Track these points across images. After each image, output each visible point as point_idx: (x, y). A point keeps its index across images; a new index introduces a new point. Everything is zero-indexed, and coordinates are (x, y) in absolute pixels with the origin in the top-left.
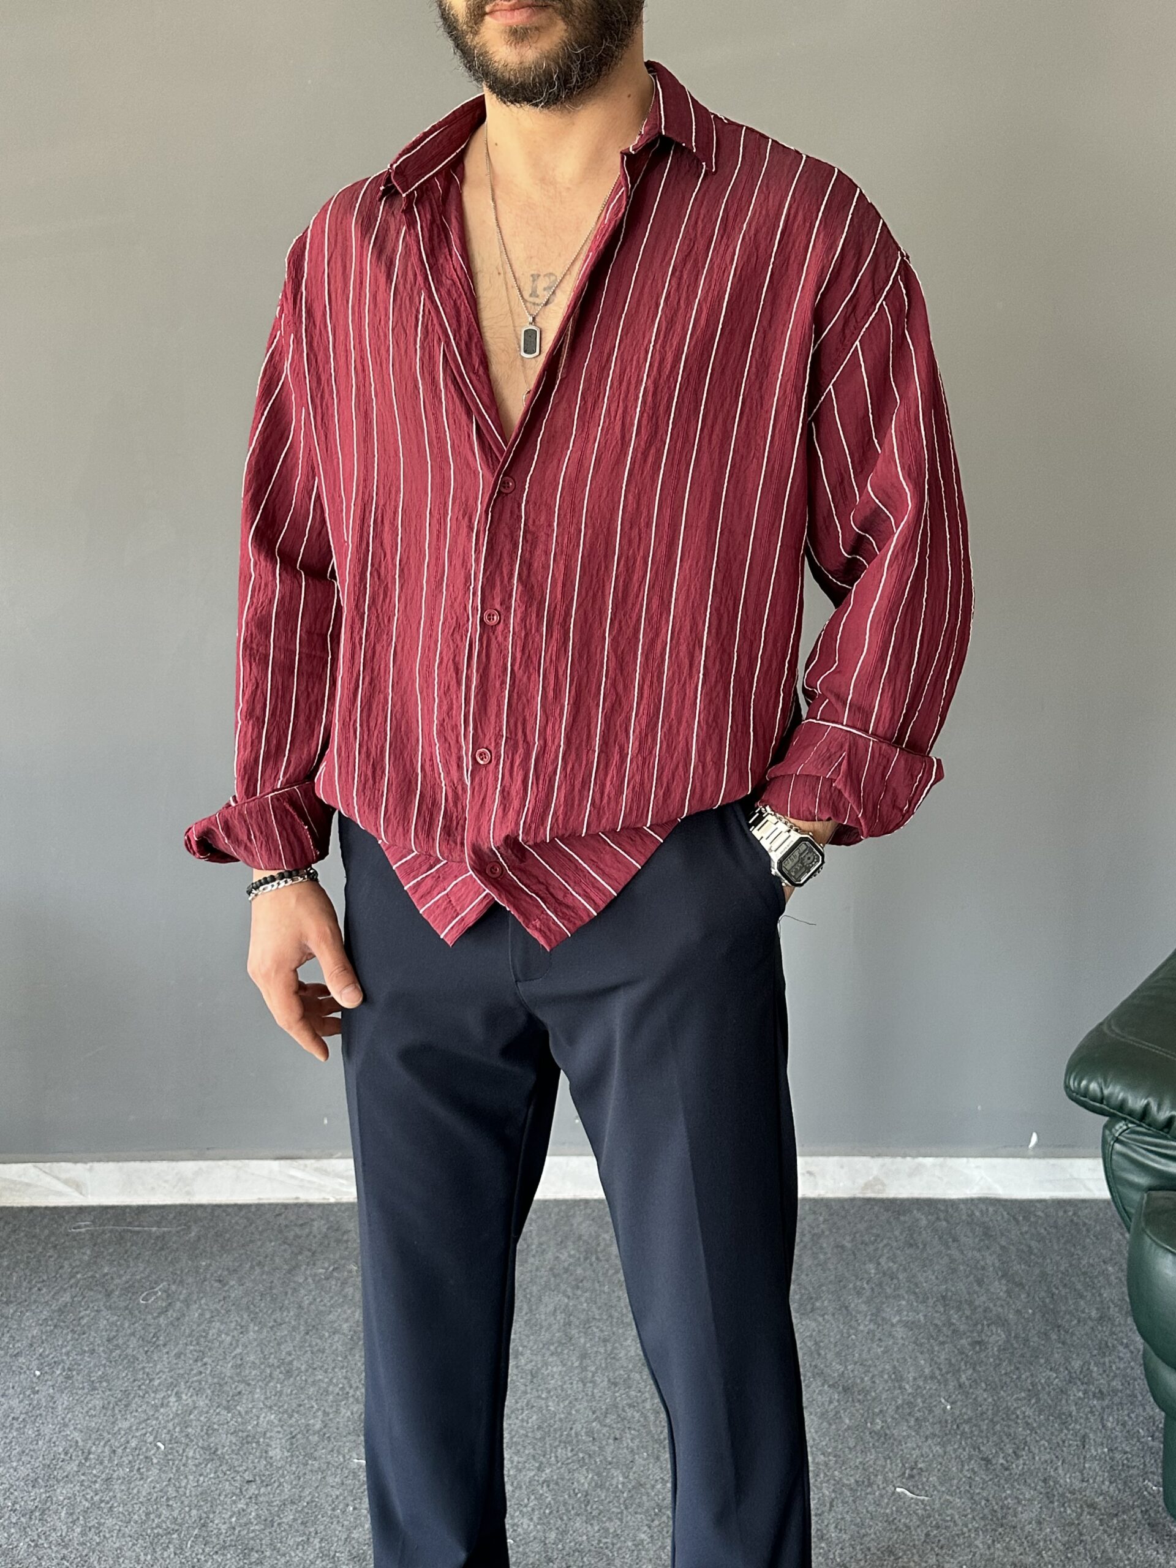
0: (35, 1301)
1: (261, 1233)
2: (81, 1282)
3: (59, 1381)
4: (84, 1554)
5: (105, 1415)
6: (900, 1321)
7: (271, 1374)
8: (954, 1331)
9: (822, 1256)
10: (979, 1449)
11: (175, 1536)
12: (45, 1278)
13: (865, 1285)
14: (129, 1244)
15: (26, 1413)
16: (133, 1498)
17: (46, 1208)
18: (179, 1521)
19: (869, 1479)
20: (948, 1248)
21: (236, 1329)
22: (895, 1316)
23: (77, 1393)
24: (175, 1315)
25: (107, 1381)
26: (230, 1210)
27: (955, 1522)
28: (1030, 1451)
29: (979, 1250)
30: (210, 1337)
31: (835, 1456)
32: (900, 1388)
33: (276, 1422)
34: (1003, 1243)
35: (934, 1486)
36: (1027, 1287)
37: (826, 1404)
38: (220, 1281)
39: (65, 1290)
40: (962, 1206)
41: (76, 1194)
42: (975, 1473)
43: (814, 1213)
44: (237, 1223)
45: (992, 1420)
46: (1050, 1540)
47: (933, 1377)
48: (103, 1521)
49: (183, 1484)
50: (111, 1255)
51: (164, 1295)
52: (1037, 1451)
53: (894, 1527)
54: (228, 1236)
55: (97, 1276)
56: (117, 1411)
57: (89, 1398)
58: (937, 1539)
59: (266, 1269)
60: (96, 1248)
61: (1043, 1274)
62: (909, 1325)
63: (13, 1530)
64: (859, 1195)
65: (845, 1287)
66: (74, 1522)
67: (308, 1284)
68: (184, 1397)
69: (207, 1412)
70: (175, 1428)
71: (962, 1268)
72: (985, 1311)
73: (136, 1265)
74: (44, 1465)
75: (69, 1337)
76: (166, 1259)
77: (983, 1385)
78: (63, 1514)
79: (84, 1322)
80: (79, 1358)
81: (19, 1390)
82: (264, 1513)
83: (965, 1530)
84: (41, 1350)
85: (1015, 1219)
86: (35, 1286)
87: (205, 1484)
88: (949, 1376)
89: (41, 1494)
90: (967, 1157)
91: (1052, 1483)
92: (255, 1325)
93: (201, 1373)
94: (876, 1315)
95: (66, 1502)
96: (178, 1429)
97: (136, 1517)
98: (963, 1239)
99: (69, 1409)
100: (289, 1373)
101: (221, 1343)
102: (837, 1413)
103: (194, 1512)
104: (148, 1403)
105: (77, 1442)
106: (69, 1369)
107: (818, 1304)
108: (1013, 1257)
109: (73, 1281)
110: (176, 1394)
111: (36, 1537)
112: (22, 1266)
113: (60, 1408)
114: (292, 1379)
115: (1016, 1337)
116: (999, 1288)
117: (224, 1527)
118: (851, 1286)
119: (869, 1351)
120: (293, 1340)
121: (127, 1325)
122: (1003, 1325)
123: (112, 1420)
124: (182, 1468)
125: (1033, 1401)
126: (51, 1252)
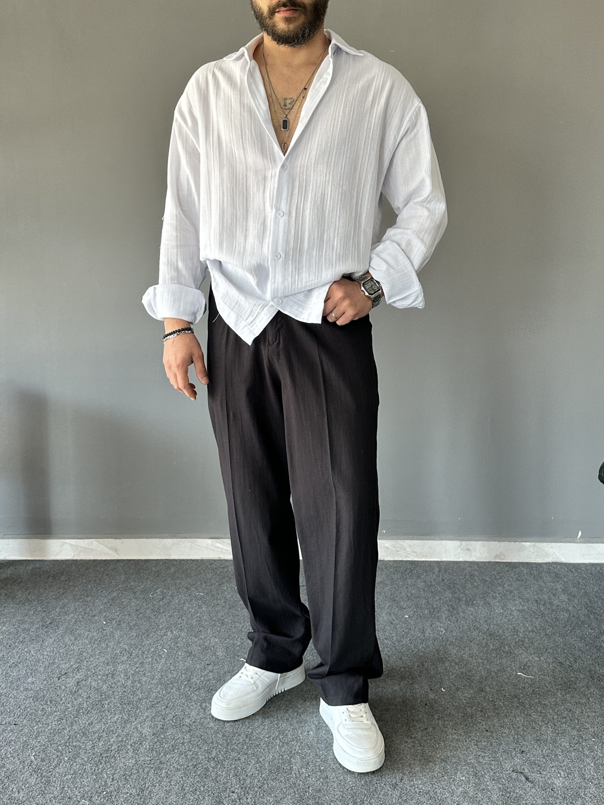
0: (100, 596)
1: (204, 570)
2: (121, 589)
3: (115, 625)
4: (134, 690)
5: (138, 639)
6: (515, 609)
7: (214, 624)
8: (542, 614)
9: (475, 584)
10: (557, 659)
11: (176, 684)
12: (104, 587)
13: (497, 595)
14: (142, 574)
15: (101, 638)
16: (154, 670)
17: (101, 560)
18: (177, 678)
19: (504, 669)
20: (538, 581)
21: (196, 607)
22: (513, 607)
23: (124, 631)
24: (167, 601)
25: (138, 626)
26: (188, 562)
27: (546, 686)
28: (582, 660)
29: (553, 582)
30: (184, 609)
31: (487, 660)
32: (517, 635)
33: (219, 642)
34: (565, 580)
35: (535, 672)
36: (578, 597)
37: (481, 640)
38: (186, 588)
39: (114, 591)
40: (544, 565)
41: (115, 554)
42: (555, 668)
43: (471, 567)
44: (192, 566)
45: (563, 648)
46: (593, 694)
47: (533, 631)
48: (141, 678)
49: (177, 665)
50: (134, 578)
51: (161, 594)
52: (585, 660)
53: (517, 687)
54: (189, 572)
55: (129, 586)
56: (143, 637)
57: (130, 632)
58: (538, 693)
59: (208, 584)
60: (127, 576)
61: (586, 593)
62: (520, 611)
63: (99, 681)
64: (493, 560)
65: (487, 596)
66: (128, 679)
67: (229, 590)
68: (174, 632)
69: (186, 638)
70: (171, 644)
71: (545, 589)
72: (557, 606)
73: (146, 582)
74: (111, 657)
75: (118, 609)
76: (160, 580)
77: (558, 635)
78: (122, 676)
79: (124, 603)
80: (123, 617)
81: (96, 629)
82: (216, 676)
83: (551, 689)
84: (105, 614)
85: (570, 570)
86: (99, 590)
87: (188, 665)
88: (541, 631)
89: (111, 668)
90: (546, 542)
91: (593, 672)
92: (205, 605)
93: (181, 623)
94: (504, 607)
95: (123, 671)
96: (172, 644)
97: (156, 677)
98: (545, 578)
99: (121, 636)
100: (223, 624)
101: (190, 612)
102: (486, 644)
103: (183, 676)
104: (157, 634)
105: (126, 649)
106: (119, 621)
107: (475, 602)
108: (570, 586)
109: (117, 588)
110: (171, 631)
111: (110, 684)
112: (92, 582)
113: (116, 636)
114: (224, 626)
115: (573, 616)
116: (564, 597)
117: (198, 682)
118: (491, 595)
119: (501, 620)
120: (223, 612)
121: (144, 605)
122: (567, 612)
123: (141, 641)
124: (176, 659)
125: (583, 641)
126: (105, 577)
